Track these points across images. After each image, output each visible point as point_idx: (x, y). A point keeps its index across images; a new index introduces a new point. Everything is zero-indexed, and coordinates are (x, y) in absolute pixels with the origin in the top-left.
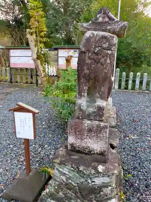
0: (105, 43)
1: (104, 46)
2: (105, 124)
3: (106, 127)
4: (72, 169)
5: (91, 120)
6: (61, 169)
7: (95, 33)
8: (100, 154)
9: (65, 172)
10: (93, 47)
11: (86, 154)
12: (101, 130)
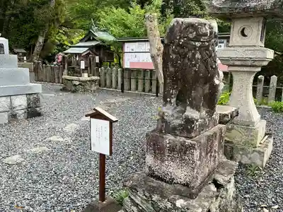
0: (191, 33)
1: (191, 36)
2: (192, 142)
3: (192, 147)
4: (144, 197)
5: (176, 135)
6: (133, 197)
7: (180, 20)
8: (184, 185)
9: (137, 202)
10: (178, 38)
11: (167, 182)
12: (187, 151)
